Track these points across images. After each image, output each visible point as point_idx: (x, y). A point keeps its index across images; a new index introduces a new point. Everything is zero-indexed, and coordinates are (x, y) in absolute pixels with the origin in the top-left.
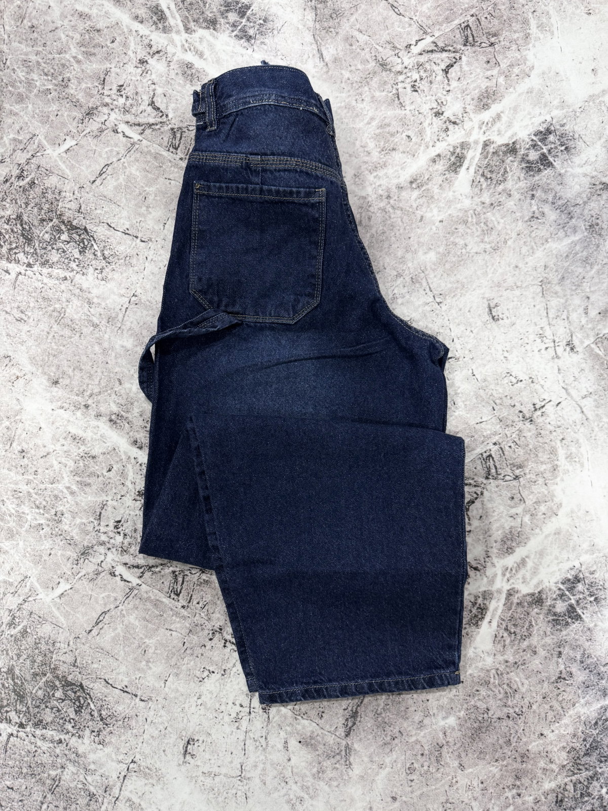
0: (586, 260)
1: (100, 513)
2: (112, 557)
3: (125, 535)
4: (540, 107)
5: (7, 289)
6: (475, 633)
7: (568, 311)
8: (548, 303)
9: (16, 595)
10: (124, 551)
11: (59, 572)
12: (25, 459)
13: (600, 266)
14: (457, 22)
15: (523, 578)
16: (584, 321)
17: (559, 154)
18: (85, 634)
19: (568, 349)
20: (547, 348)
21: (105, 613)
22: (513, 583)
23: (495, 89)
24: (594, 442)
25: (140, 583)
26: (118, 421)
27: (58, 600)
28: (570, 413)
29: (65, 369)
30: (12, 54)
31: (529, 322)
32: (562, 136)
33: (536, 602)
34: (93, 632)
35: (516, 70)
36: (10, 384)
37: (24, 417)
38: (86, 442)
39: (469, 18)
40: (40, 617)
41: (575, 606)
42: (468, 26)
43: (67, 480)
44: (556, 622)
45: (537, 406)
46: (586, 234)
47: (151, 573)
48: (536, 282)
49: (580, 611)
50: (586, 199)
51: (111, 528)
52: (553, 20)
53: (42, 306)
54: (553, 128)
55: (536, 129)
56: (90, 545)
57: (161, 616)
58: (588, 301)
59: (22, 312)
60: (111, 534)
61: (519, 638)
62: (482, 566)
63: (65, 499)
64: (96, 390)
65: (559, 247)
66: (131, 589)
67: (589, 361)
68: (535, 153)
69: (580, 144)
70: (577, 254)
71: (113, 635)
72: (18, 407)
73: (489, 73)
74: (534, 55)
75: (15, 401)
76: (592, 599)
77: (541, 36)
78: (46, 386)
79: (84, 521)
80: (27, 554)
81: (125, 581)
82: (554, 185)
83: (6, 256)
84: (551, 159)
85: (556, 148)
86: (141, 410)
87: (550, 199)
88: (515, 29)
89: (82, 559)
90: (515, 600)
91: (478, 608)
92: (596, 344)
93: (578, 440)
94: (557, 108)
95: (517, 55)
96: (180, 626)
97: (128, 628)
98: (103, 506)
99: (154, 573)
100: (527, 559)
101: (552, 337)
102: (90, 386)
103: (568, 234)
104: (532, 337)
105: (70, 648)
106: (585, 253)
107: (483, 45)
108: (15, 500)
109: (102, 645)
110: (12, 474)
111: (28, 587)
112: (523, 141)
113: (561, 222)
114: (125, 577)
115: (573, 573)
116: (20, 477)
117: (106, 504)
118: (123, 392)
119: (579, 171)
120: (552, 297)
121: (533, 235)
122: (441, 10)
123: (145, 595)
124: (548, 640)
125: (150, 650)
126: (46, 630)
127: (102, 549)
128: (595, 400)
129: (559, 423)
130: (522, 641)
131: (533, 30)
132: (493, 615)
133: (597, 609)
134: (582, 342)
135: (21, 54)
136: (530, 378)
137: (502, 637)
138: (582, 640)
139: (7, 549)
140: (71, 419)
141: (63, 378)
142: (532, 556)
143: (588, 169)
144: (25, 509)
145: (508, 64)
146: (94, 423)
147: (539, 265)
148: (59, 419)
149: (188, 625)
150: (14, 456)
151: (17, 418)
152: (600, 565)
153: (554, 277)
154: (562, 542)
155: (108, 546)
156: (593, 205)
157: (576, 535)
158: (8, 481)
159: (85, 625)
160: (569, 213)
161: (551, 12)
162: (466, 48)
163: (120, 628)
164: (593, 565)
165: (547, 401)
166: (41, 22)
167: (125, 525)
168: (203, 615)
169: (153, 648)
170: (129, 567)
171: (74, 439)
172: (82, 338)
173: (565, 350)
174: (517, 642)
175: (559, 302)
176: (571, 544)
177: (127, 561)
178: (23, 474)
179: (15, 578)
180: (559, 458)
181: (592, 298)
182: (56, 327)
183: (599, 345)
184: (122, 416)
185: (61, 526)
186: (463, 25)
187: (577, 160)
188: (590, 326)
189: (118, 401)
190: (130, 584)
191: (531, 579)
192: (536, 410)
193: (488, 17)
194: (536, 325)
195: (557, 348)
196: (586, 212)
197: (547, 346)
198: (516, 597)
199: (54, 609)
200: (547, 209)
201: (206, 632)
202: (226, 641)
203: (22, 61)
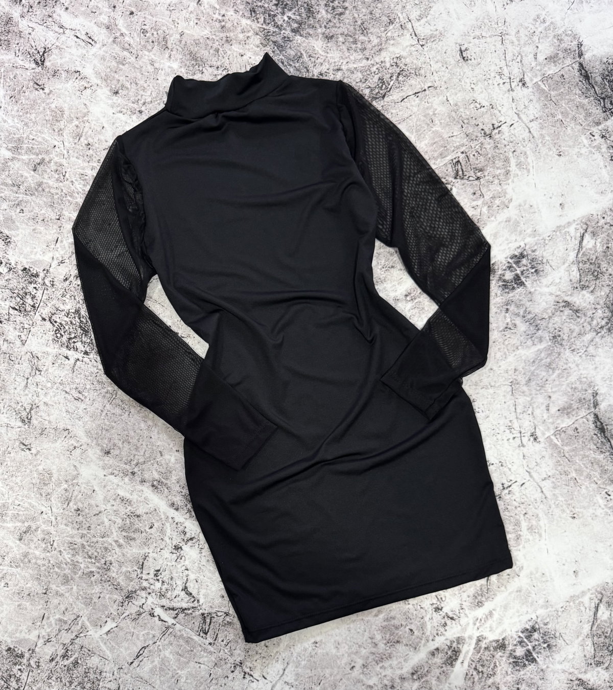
0: (549, 366)
1: (143, 563)
2: (152, 601)
3: (163, 582)
4: (516, 235)
5: (67, 372)
6: (449, 671)
7: (533, 408)
8: (516, 400)
9: (70, 631)
10: (162, 596)
11: (106, 612)
12: (81, 516)
13: (560, 371)
14: (449, 158)
15: (490, 627)
16: (546, 416)
17: (530, 275)
18: (127, 665)
19: (532, 439)
20: (514, 438)
21: (145, 648)
22: (482, 631)
23: (479, 217)
24: (550, 516)
25: (175, 622)
26: (159, 487)
27: (105, 636)
28: (532, 492)
29: (116, 441)
30: (71, 167)
31: (500, 416)
32: (533, 260)
33: (500, 647)
34: (134, 664)
35: (497, 202)
36: (69, 453)
37: (80, 481)
38: (132, 503)
39: (459, 154)
40: (89, 651)
41: (532, 651)
42: (458, 161)
43: (115, 535)
44: (516, 663)
45: (505, 486)
46: (550, 343)
47: (184, 614)
48: (507, 383)
49: (535, 655)
50: (551, 314)
51: (152, 575)
52: (529, 160)
53: (97, 388)
54: (525, 253)
55: (512, 253)
56: (134, 590)
57: (192, 651)
58: (549, 400)
59: (80, 393)
60: (152, 581)
61: (486, 676)
62: (457, 616)
63: (114, 551)
64: (141, 460)
65: (527, 354)
66: (167, 628)
67: (549, 450)
68: (510, 274)
69: (547, 267)
70: (541, 360)
71: (151, 666)
72: (75, 473)
73: (475, 203)
74: (513, 189)
75: (72, 467)
76: (545, 645)
77: (520, 173)
78: (100, 456)
79: (129, 569)
80: (80, 597)
81: (162, 620)
82: (525, 301)
83: (66, 345)
84: (523, 279)
85: (528, 270)
86: (178, 477)
87: (521, 313)
88: (497, 166)
89: (127, 602)
90: (483, 645)
91: (453, 651)
92: (555, 435)
93: (537, 515)
94: (530, 236)
95: (499, 188)
96: (207, 660)
97: (163, 661)
98: (145, 557)
99: (187, 614)
100: (494, 612)
101: (519, 429)
102: (136, 456)
103: (535, 343)
104: (502, 428)
105: (114, 677)
106: (548, 360)
107: (471, 178)
108: (70, 551)
109: (142, 675)
110: (69, 529)
111: (80, 625)
112: (501, 263)
113: (530, 333)
114: (162, 618)
115: (531, 624)
116: (76, 532)
117: (148, 556)
118: (163, 462)
119: (546, 290)
120: (520, 395)
121: (506, 343)
122: (437, 147)
123: (179, 633)
124: (509, 678)
125: (182, 680)
126: (94, 661)
127: (143, 594)
128: (553, 482)
129: (523, 501)
130: (488, 678)
131: (513, 167)
132: (465, 657)
133: (549, 654)
134: (544, 434)
135: (78, 168)
136: (500, 462)
137: (472, 675)
138: (536, 680)
139: (62, 592)
140: (120, 484)
141: (114, 449)
142: (498, 609)
143: (553, 289)
144: (79, 558)
145: (491, 196)
146: (140, 487)
147: (510, 368)
148: (109, 483)
149: (214, 659)
150: (70, 514)
151: (74, 481)
152: (552, 617)
153: (522, 380)
154: (523, 598)
155: (149, 591)
156: (556, 319)
157: (533, 593)
158: (65, 535)
159: (128, 658)
160: (537, 326)
161: (528, 153)
162: (457, 180)
163: (157, 661)
164: (546, 618)
165: (513, 482)
166: (96, 140)
167: (163, 574)
168: (226, 651)
169: (185, 678)
170: (166, 609)
171: (122, 500)
172: (131, 416)
173: (529, 440)
174: (483, 680)
175: (526, 399)
176: (530, 600)
177: (165, 604)
178: (78, 529)
179: (69, 617)
180: (522, 529)
181: (553, 399)
182: (108, 406)
183: (558, 436)
184: (162, 483)
185: (109, 574)
186: (454, 161)
187: (545, 281)
188: (551, 420)
189: (159, 470)
190: (166, 624)
191: (497, 628)
192: (504, 489)
193: (476, 154)
194: (506, 418)
195: (522, 438)
196: (550, 325)
197: (514, 436)
198: (484, 643)
199: (102, 644)
200: (518, 321)
201: (229, 665)
202: (245, 673)
203: (79, 175)
